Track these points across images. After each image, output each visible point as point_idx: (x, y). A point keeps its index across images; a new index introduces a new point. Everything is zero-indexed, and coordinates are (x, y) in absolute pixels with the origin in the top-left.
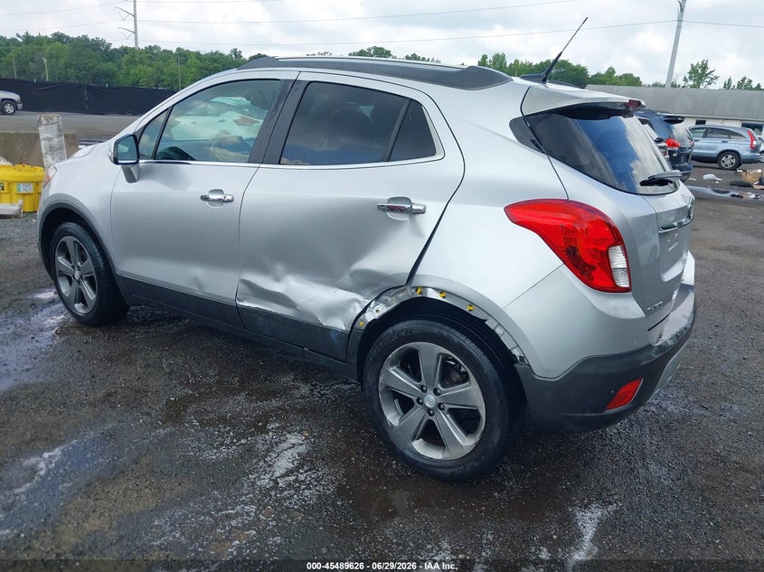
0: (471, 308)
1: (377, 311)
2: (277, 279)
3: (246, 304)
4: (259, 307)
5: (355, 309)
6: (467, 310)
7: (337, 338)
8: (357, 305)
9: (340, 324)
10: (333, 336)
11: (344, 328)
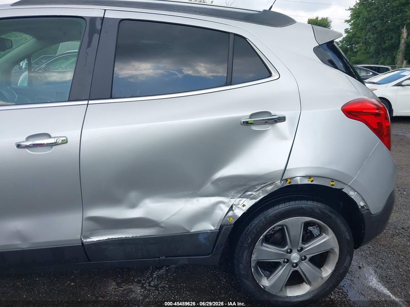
0: (332, 183)
1: (244, 206)
2: (133, 206)
3: (95, 239)
4: (110, 237)
5: (222, 210)
6: (330, 186)
7: (205, 238)
8: (222, 206)
9: (208, 226)
10: (201, 238)
11: (213, 228)
